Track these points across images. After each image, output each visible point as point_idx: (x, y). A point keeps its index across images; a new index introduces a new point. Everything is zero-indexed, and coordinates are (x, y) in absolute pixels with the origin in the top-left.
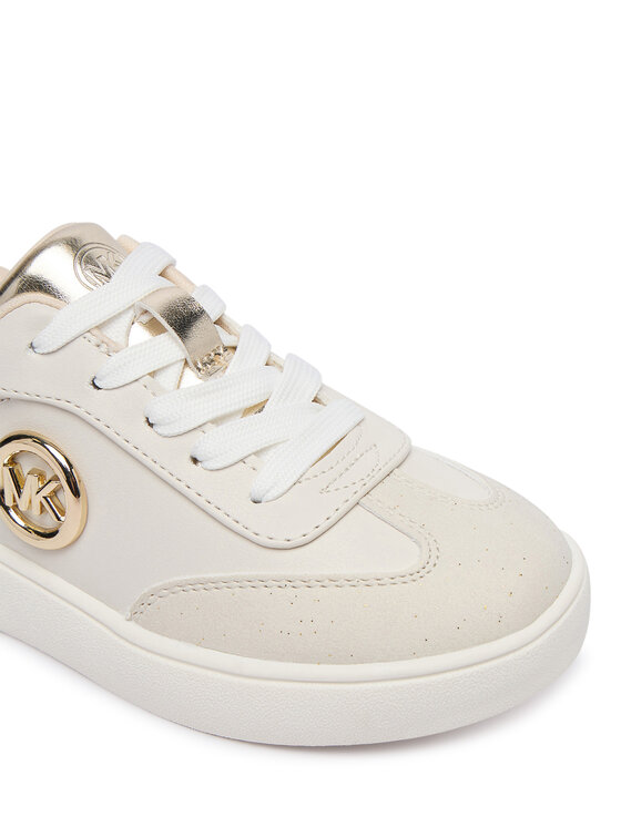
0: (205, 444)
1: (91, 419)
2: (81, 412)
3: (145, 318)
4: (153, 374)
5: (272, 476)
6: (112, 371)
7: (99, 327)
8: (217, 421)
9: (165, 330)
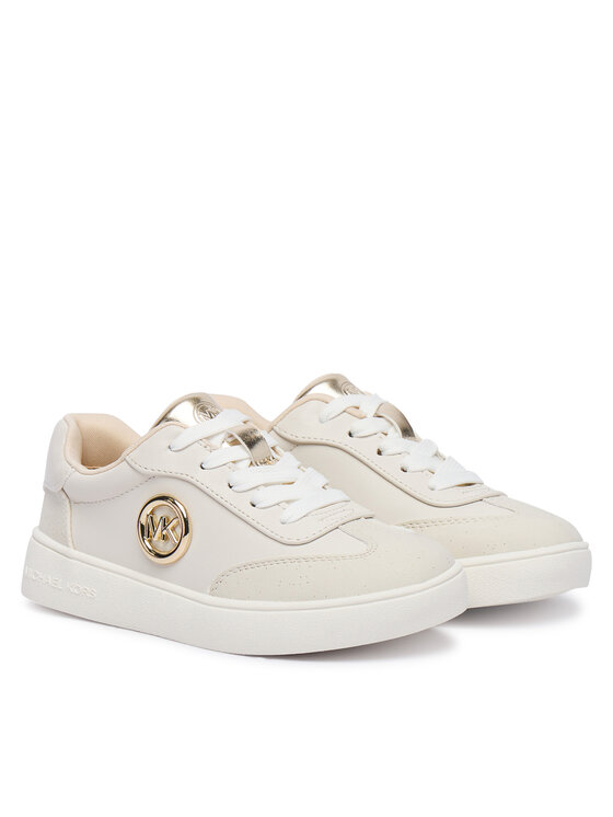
0: (258, 496)
1: (199, 484)
2: (193, 481)
3: (230, 440)
4: (234, 462)
5: (291, 512)
6: (212, 460)
7: (207, 438)
8: (266, 485)
9: (240, 444)
